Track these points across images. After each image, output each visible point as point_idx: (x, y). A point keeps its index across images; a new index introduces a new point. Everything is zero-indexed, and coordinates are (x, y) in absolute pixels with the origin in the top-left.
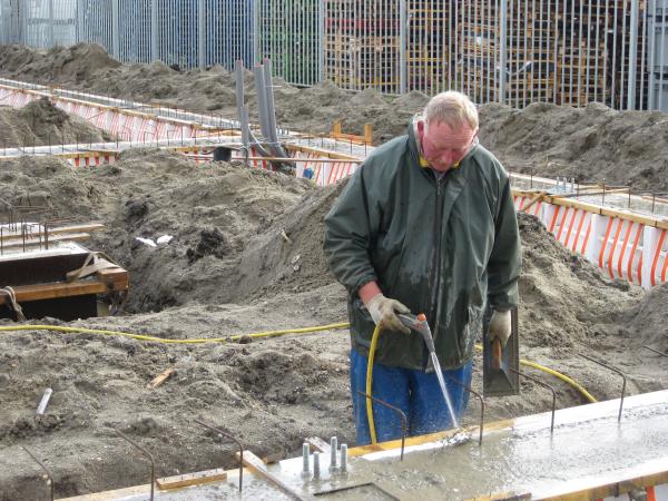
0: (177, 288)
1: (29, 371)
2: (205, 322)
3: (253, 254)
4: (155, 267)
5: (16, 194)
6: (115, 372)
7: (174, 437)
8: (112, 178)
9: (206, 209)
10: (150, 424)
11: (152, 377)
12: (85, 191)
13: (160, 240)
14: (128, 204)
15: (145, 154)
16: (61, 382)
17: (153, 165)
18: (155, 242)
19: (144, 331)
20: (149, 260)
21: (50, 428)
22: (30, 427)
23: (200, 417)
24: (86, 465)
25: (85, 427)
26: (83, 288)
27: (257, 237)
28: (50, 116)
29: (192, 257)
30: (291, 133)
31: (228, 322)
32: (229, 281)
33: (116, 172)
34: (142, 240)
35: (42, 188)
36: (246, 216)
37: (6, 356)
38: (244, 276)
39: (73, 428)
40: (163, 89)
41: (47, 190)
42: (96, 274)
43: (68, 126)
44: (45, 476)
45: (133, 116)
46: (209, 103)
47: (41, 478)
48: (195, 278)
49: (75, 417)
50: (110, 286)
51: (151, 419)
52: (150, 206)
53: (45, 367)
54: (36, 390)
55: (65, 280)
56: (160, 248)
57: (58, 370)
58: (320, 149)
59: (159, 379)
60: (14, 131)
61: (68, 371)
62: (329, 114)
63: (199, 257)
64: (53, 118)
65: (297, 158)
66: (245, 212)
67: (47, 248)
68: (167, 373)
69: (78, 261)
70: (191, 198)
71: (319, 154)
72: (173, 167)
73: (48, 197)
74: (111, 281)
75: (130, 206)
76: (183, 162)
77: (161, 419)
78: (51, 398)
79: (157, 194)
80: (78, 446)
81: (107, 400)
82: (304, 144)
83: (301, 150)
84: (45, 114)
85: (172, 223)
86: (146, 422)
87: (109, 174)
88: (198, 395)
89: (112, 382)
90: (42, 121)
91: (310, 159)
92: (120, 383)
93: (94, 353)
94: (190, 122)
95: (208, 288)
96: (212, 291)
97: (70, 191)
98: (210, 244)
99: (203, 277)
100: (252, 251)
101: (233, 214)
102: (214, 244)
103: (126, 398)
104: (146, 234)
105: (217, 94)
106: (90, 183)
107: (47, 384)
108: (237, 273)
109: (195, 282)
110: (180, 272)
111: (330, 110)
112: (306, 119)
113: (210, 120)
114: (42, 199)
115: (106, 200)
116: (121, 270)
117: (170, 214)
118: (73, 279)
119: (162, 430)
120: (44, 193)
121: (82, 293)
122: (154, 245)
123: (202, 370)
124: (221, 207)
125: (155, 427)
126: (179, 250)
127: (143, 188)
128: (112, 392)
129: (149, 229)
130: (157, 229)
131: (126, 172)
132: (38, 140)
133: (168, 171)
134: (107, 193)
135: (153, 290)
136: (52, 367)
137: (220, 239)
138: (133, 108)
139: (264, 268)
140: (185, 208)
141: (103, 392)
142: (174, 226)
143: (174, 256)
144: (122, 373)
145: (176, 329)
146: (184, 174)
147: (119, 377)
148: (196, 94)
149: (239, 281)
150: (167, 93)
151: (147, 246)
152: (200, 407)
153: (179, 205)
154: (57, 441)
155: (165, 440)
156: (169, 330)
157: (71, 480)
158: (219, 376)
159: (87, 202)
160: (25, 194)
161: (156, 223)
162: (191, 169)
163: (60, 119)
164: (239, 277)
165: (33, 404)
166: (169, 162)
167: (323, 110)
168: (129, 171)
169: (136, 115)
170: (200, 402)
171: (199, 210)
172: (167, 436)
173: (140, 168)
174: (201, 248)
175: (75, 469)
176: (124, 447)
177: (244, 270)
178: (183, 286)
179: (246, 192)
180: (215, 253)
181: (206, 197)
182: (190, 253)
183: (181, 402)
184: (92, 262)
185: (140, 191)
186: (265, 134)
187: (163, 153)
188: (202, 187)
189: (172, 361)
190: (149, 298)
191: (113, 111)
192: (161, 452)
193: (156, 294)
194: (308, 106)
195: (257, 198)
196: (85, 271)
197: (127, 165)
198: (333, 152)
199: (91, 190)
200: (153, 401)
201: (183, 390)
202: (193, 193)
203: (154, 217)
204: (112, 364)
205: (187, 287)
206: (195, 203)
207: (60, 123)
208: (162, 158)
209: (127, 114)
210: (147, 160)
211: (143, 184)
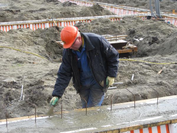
0: (147, 51)
1: (127, 70)
2: (163, 59)
3: (168, 43)
4: (140, 46)
5: (101, 28)
6: (148, 70)
7: (168, 86)
8: (123, 24)
9: (151, 32)
10: (162, 83)
11: (157, 72)
12: (118, 27)
13: (140, 39)
14: (129, 30)
15: (130, 18)
16: (136, 73)
17: (133, 20)
18: (139, 40)
19: (149, 61)
20: (138, 44)
21: (135, 84)
22: (131, 83)
23: (173, 81)
24: (149, 92)
25: (145, 83)
26: (127, 51)
27: (168, 39)
28: (99, 8)
29: (150, 44)
30: (162, 13)
31: (169, 59)
32: (161, 49)
33: (124, 22)
34: (135, 39)
35: (107, 26)
36: (162, 33)
37: (121, 66)
38: (165, 48)
39: (141, 84)
40: (122, 1)
41: (109, 27)
42: (129, 47)
43: (104, 11)
44: (139, 95)
45: (117, 8)
46: (135, 5)
47: (138, 95)
48: (152, 49)
49: (141, 81)
50: (133, 50)
51: (162, 82)
52: (136, 31)
53: (130, 69)
54: (130, 74)
55: (122, 49)
56: (141, 41)
57: (134, 70)
58: (172, 17)
59: (159, 72)
60: (90, 12)
61: (137, 70)
62: (169, 8)
63: (152, 43)
64: (100, 9)
65: (165, 19)
66: (161, 32)
67: (116, 41)
68: (161, 71)
69: (125, 44)
70: (146, 29)
71: (172, 18)
72: (138, 21)
73: (109, 29)
74: (133, 49)
75: (130, 31)
76: (141, 20)
77: (164, 82)
78: (134, 76)
79: (136, 28)
80: (145, 88)
81: (148, 77)
82: (167, 15)
83: (167, 17)
84: (98, 8)
85: (143, 35)
86: (161, 82)
87: (122, 23)
88: (171, 76)
89: (148, 73)
90: (97, 10)
91: (169, 19)
92: (150, 73)
93: (141, 66)
94: (133, 10)
95: (155, 51)
96: (157, 52)
97: (114, 27)
98: (155, 40)
99: (154, 49)
100: (167, 42)
101: (158, 33)
102: (156, 40)
103: (153, 77)
104: (136, 38)
105: (137, 3)
106: (119, 25)
107: (132, 73)
108: (163, 48)
109: (152, 50)
110: (148, 47)
111: (169, 6)
112: (163, 9)
113: (138, 9)
114: (108, 29)
115: (123, 29)
116: (135, 47)
117: (142, 33)
118: (124, 48)
119: (165, 84)
120: (108, 28)
121: (126, 52)
122: (139, 41)
123: (170, 70)
124: (155, 31)
125: (163, 83)
126: (146, 42)
127: (132, 26)
128: (149, 75)
129: (137, 37)
130: (139, 37)
131: (126, 22)
132: (96, 15)
133: (137, 22)
134: (123, 28)
135: (140, 52)
136: (132, 69)
137: (157, 39)
138: (116, 6)
139: (171, 46)
140: (145, 32)
141: (147, 75)
142: (143, 36)
143: (145, 43)
144: (150, 71)
145: (156, 61)
146: (141, 23)
147: (150, 72)
148: (131, 2)
149: (164, 50)
150: (123, 2)
151: (137, 41)
152: (172, 79)
153: (143, 31)
154: (138, 86)
155: (166, 87)
156: (155, 61)
157: (146, 96)
158: (174, 72)
159: (118, 30)
160: (103, 28)
161: (138, 35)
162: (143, 22)
163: (102, 9)
164: (164, 49)
165: (130, 78)
166: (137, 20)
167: (167, 6)
168: (127, 22)
169: (118, 8)
170: (172, 78)
171: (149, 32)
172: (166, 86)
173: (130, 21)
174: (153, 41)
175: (146, 93)
176: (157, 88)
177: (165, 47)
178: (149, 51)
179: (161, 27)
180: (157, 43)
181: (150, 29)
182: (149, 43)
183: (167, 78)
184: (128, 45)
185: (131, 27)
186: (157, 13)
187: (135, 17)
188: (149, 26)
189: (161, 68)
190: (139, 54)
191: (111, 7)
192: (165, 89)
193: (141, 53)
194: (163, 5)
195: (164, 29)
196: (127, 46)
197: (126, 21)
198: (175, 17)
199: (119, 27)
200: (160, 77)
201: (167, 75)
202: (146, 27)
203: (138, 34)
204: (146, 69)
205: (150, 51)
206: (148, 30)
207: (102, 10)
208: (135, 19)
209: (115, 8)
210: (131, 19)
211: (131, 25)
